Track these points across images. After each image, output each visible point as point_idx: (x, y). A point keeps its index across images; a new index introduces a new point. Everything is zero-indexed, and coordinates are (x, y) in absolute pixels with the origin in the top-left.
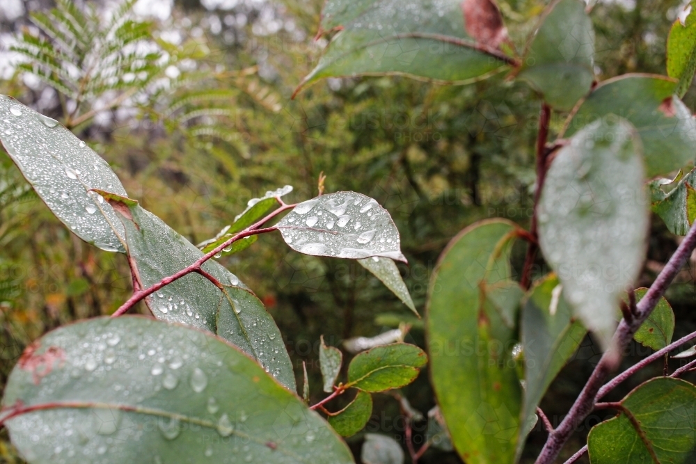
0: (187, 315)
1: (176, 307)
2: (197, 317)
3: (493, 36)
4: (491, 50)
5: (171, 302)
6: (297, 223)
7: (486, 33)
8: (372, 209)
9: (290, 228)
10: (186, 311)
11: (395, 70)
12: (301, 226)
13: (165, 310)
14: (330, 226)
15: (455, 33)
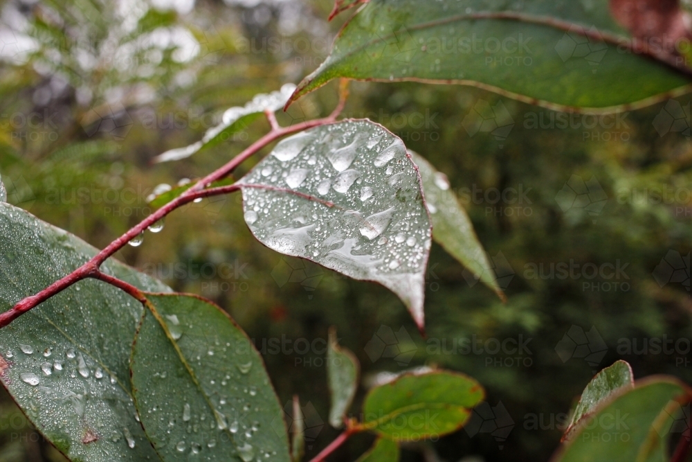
0: (80, 376)
1: (58, 367)
2: (99, 375)
3: (665, 27)
4: (661, 54)
5: (47, 358)
6: (274, 179)
7: (650, 21)
8: (394, 159)
9: (261, 188)
10: (77, 370)
11: (467, 78)
12: (279, 186)
13: (33, 380)
14: (323, 191)
15: (587, 17)
